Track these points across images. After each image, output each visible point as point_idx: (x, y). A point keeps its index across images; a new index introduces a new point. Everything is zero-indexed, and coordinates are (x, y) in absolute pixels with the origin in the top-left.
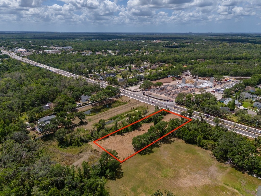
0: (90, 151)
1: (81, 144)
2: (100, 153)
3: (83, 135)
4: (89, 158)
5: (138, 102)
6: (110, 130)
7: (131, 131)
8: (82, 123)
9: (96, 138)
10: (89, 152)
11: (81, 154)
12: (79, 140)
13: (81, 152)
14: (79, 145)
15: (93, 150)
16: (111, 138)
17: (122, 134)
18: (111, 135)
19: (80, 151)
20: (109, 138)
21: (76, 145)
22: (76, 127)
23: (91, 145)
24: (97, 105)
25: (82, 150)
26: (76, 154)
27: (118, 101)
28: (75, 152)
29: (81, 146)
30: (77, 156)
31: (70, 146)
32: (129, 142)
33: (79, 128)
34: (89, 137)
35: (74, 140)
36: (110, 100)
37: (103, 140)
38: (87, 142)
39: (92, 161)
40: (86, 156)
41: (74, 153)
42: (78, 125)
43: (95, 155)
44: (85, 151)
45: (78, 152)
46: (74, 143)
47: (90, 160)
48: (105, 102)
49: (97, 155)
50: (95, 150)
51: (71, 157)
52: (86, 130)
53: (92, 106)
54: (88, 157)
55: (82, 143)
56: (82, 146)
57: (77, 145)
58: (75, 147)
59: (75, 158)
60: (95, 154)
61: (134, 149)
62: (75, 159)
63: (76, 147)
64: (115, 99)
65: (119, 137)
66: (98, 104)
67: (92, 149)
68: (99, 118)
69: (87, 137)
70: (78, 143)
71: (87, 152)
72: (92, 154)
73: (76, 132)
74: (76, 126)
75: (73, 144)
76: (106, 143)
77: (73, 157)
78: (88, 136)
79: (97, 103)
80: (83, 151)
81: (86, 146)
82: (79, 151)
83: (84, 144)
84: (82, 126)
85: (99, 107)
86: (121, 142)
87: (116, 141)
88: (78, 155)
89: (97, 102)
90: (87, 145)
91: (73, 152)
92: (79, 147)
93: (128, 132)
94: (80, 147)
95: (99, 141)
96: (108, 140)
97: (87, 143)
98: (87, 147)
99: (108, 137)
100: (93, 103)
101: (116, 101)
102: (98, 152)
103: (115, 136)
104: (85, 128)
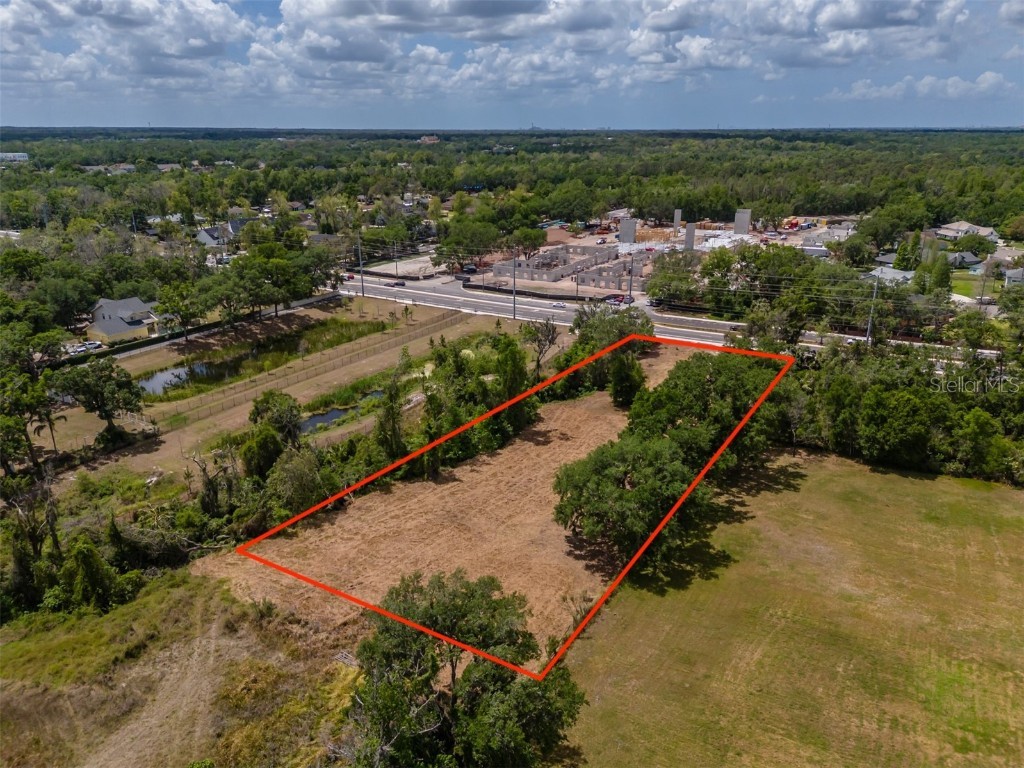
0: (215, 628)
1: (130, 581)
2: (316, 631)
3: (136, 517)
4: (226, 697)
5: (452, 315)
6: (344, 459)
7: (492, 452)
8: (116, 442)
9: (250, 521)
10: (211, 640)
11: (136, 671)
12: (108, 551)
13: (132, 654)
14: (104, 596)
15: (244, 616)
16: (369, 510)
17: (436, 477)
18: (363, 491)
19: (123, 640)
20: (351, 511)
21: (77, 596)
22: (73, 468)
23: (222, 582)
24: (207, 347)
25: (140, 631)
26: (80, 680)
27: (334, 321)
28: (71, 662)
29: (123, 601)
30: (98, 692)
31: (26, 616)
32: (510, 516)
33: (93, 476)
34: (190, 524)
35: (57, 558)
36: (287, 319)
37: (309, 532)
38: (174, 557)
39: (255, 715)
40: (187, 685)
41: (57, 673)
42: (88, 458)
43: (278, 658)
44: (174, 638)
45: (105, 654)
46: (53, 581)
47: (236, 709)
48: (255, 329)
49: (295, 655)
50: (266, 612)
51: (26, 716)
52: (158, 483)
53: (178, 350)
54: (207, 689)
55: (133, 574)
56: (133, 598)
57: (86, 599)
58: (73, 619)
59: (79, 723)
60: (272, 647)
61: (578, 557)
62: (72, 729)
63: (80, 617)
64: (316, 314)
65: (427, 496)
66: (211, 341)
67: (236, 610)
68: (240, 404)
69: (173, 525)
70: (94, 577)
71: (188, 639)
72: (241, 649)
73: (75, 502)
74: (65, 462)
75: (50, 597)
76: (341, 548)
77: (52, 711)
78: (181, 517)
79: (208, 336)
80: (152, 637)
81: (178, 593)
82: (114, 646)
83: (155, 578)
84: (122, 460)
85: (222, 354)
86: (456, 520)
87: (414, 523)
88: (107, 683)
89: (206, 333)
90: (184, 582)
91: (51, 666)
92: (104, 606)
93: (472, 456)
94: (123, 609)
95: (281, 541)
96: (345, 522)
97: (180, 572)
98: (188, 602)
99: (341, 506)
100: (179, 335)
101: (322, 324)
102: (296, 629)
103: (393, 488)
104: (141, 470)
